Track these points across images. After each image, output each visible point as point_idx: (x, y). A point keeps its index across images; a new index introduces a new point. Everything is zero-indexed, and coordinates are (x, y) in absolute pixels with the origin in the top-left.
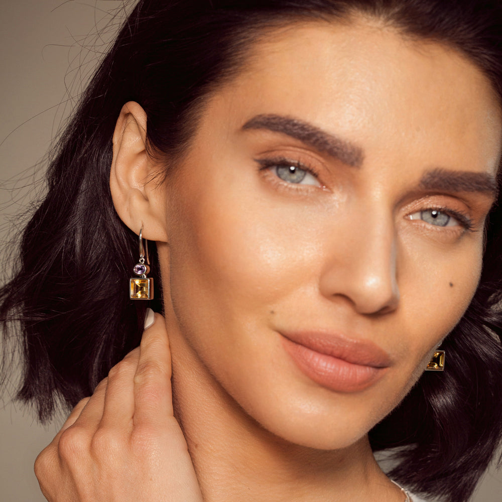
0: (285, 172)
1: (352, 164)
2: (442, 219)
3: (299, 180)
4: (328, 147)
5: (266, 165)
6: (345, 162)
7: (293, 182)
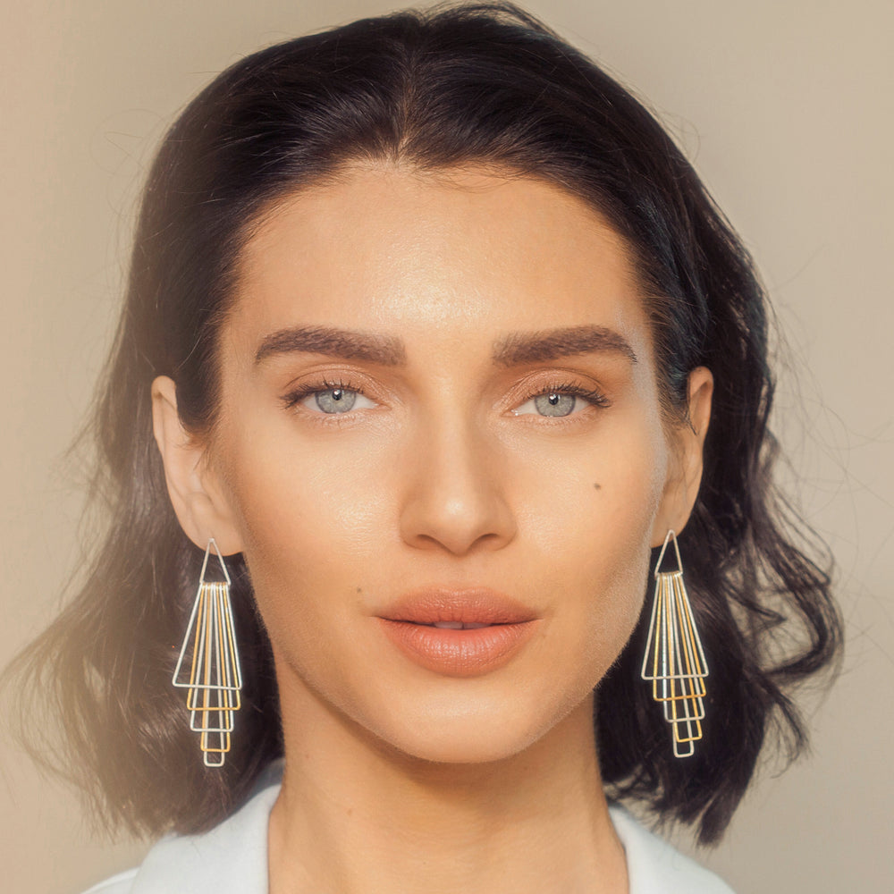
0: (328, 400)
1: (394, 363)
2: (564, 403)
3: (349, 406)
4: (355, 349)
5: (295, 398)
6: (383, 362)
7: (343, 411)
